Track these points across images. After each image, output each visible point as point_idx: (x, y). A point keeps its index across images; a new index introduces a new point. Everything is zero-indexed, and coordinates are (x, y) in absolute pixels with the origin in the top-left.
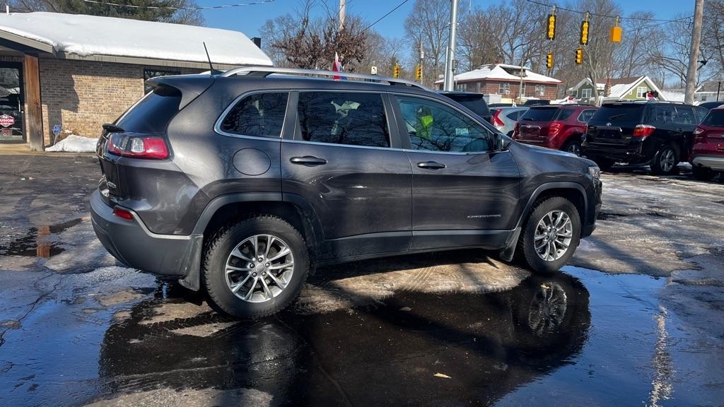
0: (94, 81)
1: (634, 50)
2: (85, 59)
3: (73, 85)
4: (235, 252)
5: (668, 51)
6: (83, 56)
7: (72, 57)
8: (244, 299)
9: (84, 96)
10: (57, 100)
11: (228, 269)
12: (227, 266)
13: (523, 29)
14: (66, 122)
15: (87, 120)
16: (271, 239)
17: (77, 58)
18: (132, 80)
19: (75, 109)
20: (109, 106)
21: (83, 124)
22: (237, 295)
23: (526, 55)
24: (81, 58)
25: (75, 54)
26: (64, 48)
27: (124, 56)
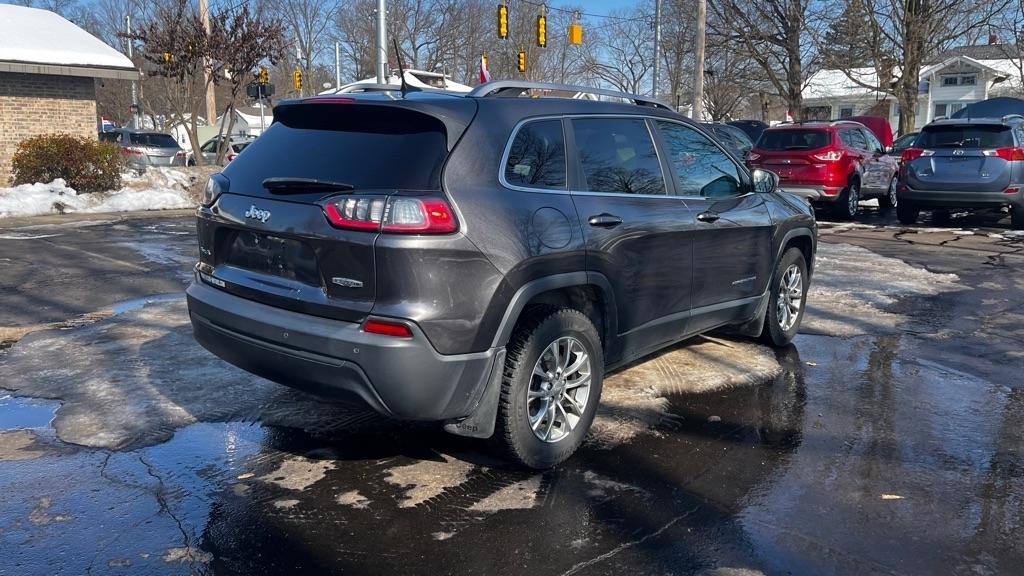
1: (564, 55)
5: (604, 57)
8: (544, 438)
11: (530, 397)
13: (428, 22)
16: (571, 342)
22: (538, 434)
23: (434, 57)
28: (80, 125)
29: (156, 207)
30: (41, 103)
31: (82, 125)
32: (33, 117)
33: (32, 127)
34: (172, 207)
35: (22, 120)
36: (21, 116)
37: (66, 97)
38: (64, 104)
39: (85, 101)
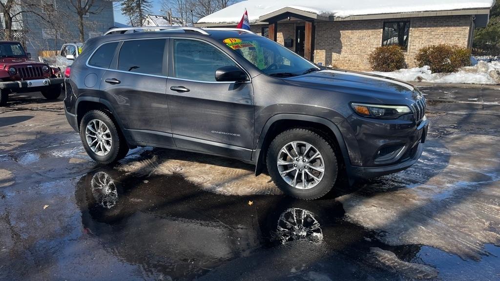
0: (352, 33)
2: (345, 20)
3: (340, 37)
6: (343, 18)
7: (338, 20)
8: (94, 151)
9: (346, 44)
10: (331, 47)
14: (334, 60)
15: (346, 59)
17: (340, 20)
18: (375, 30)
19: (339, 52)
20: (359, 49)
21: (343, 62)
24: (343, 20)
25: (339, 17)
26: (333, 14)
27: (368, 15)
28: (458, 40)
29: (469, 82)
30: (441, 30)
31: (460, 39)
32: (436, 36)
33: (434, 42)
34: (478, 83)
35: (431, 38)
36: (431, 37)
37: (454, 26)
38: (453, 29)
39: (464, 27)
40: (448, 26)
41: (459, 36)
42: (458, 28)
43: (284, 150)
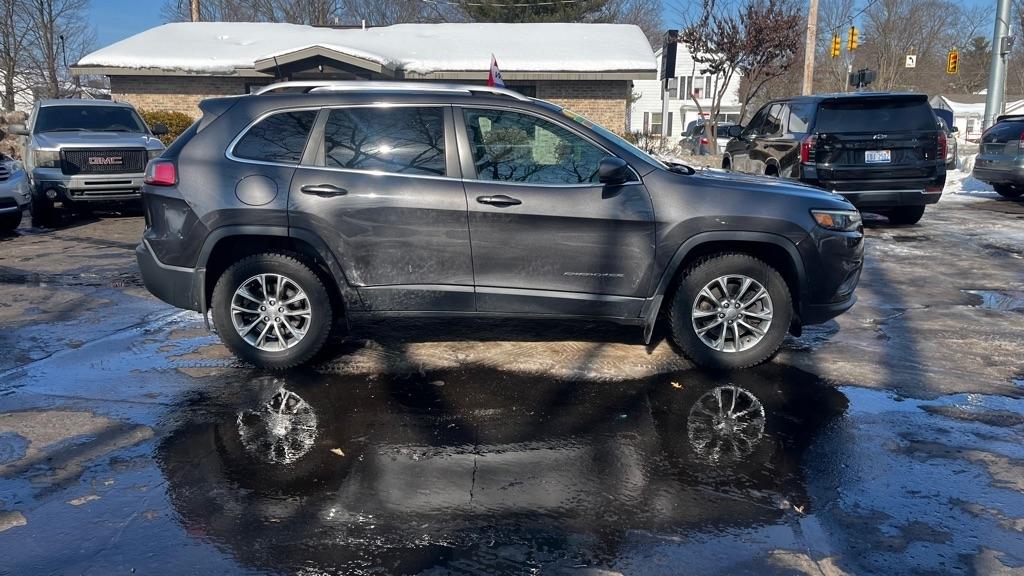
2: (423, 77)
4: (242, 291)
6: (421, 75)
7: (411, 76)
8: (253, 344)
11: (235, 309)
12: (233, 305)
16: (282, 280)
17: (415, 77)
22: (245, 339)
25: (414, 72)
26: (402, 65)
27: (467, 71)
28: (612, 121)
30: (585, 103)
38: (602, 103)
39: (619, 101)
40: (596, 98)
41: (612, 115)
42: (610, 101)
43: (705, 291)
